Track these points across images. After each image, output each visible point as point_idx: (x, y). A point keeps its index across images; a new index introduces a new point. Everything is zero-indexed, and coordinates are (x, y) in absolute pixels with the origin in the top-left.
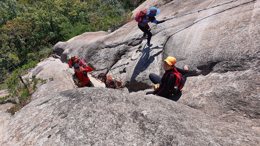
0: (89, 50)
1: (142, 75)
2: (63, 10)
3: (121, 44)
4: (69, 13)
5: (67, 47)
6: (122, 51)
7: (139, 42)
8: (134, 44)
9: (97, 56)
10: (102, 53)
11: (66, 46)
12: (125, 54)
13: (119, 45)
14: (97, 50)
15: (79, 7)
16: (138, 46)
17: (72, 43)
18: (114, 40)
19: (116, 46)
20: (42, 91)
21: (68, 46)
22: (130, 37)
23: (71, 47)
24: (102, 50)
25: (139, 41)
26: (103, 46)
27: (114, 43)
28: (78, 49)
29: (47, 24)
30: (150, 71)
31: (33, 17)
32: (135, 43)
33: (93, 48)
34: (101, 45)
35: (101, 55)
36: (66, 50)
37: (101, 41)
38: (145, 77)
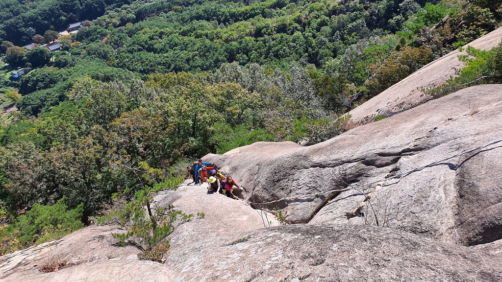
0: (275, 169)
1: (409, 222)
2: (219, 103)
3: (349, 162)
4: (228, 109)
5: (225, 163)
6: (350, 174)
7: (391, 161)
8: (380, 164)
9: (293, 181)
10: (304, 176)
11: (224, 161)
12: (358, 181)
13: (344, 162)
14: (293, 171)
15: (245, 100)
16: (390, 168)
17: (235, 156)
18: (331, 154)
19: (337, 165)
20: (186, 233)
21: (228, 161)
22: (371, 150)
23: (235, 164)
24: (305, 170)
25: (391, 158)
26: (306, 163)
27: (332, 159)
28: (248, 167)
29: (187, 123)
30: (431, 215)
31: (166, 110)
32: (382, 161)
33: (286, 166)
34: (302, 161)
35: (301, 179)
36: (224, 167)
37: (303, 154)
38: (419, 227)
